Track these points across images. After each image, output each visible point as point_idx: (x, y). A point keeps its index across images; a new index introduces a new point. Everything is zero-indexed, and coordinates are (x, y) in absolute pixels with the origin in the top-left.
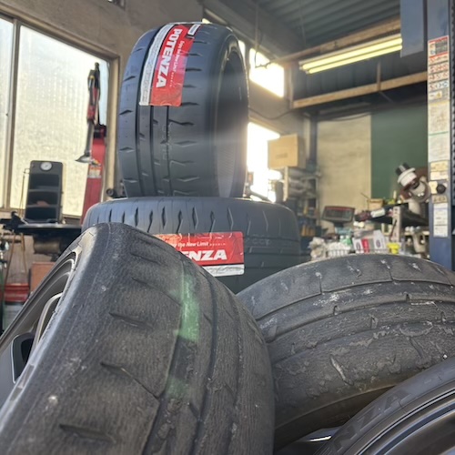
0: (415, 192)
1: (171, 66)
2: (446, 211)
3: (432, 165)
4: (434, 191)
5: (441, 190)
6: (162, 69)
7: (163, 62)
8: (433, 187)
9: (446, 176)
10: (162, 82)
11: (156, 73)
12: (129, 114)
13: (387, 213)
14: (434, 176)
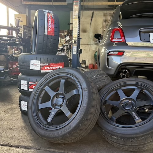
0: (69, 42)
1: (51, 26)
2: (76, 48)
3: (73, 36)
4: (73, 42)
5: (75, 42)
6: (49, 26)
7: (49, 25)
8: (73, 41)
9: (76, 39)
10: (50, 30)
11: (48, 27)
12: (42, 36)
13: (63, 48)
14: (74, 38)
